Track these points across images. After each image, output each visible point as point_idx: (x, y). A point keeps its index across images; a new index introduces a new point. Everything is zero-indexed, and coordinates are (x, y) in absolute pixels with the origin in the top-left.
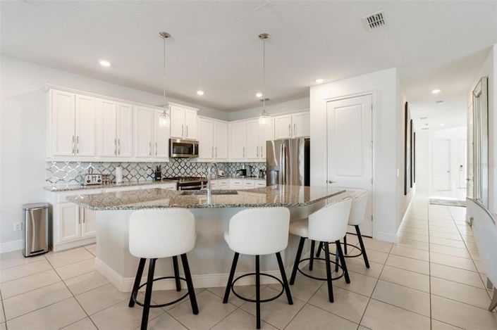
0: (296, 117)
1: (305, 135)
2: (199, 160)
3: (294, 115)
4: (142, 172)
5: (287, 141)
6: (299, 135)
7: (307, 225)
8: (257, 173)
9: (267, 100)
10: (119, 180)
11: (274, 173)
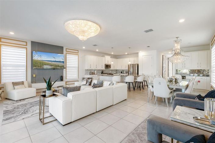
0: (135, 59)
1: (137, 63)
2: (111, 69)
3: (135, 58)
4: (99, 72)
5: (133, 65)
6: (136, 63)
7: (137, 79)
8: (125, 72)
9: (128, 54)
10: (96, 73)
11: (130, 72)
